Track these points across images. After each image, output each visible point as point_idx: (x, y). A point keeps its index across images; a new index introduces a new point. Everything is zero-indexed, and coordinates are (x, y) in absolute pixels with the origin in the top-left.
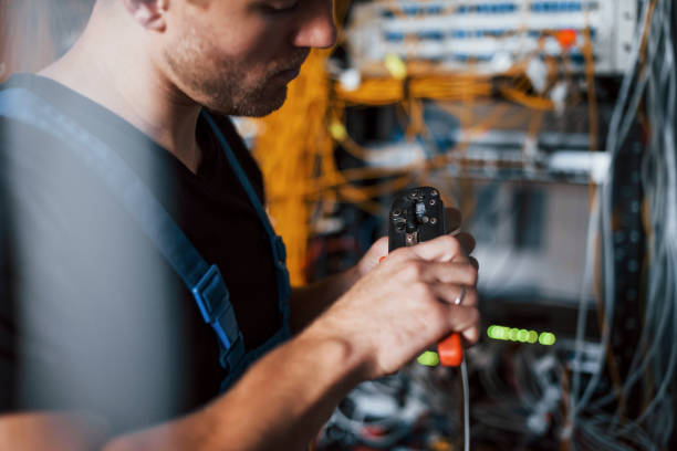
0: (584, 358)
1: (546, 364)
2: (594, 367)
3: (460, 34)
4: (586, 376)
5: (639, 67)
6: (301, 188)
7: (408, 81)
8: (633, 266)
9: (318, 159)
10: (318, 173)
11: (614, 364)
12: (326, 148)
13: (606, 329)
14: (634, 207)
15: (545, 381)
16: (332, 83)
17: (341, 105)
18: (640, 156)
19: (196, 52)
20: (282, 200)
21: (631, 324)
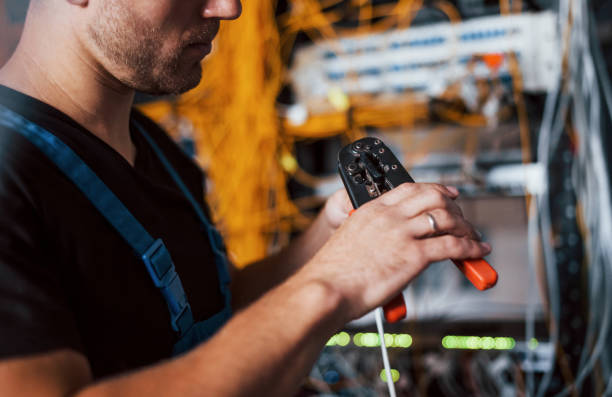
0: (536, 358)
1: (501, 364)
2: (546, 366)
3: (396, 68)
4: (539, 375)
5: (562, 83)
6: (258, 220)
7: (351, 112)
8: (573, 268)
9: (272, 194)
10: (273, 205)
11: (565, 361)
12: (278, 182)
13: (554, 329)
14: (569, 212)
15: (500, 381)
16: (281, 121)
17: (292, 140)
18: (570, 165)
19: (116, 20)
20: (240, 235)
21: (576, 323)
